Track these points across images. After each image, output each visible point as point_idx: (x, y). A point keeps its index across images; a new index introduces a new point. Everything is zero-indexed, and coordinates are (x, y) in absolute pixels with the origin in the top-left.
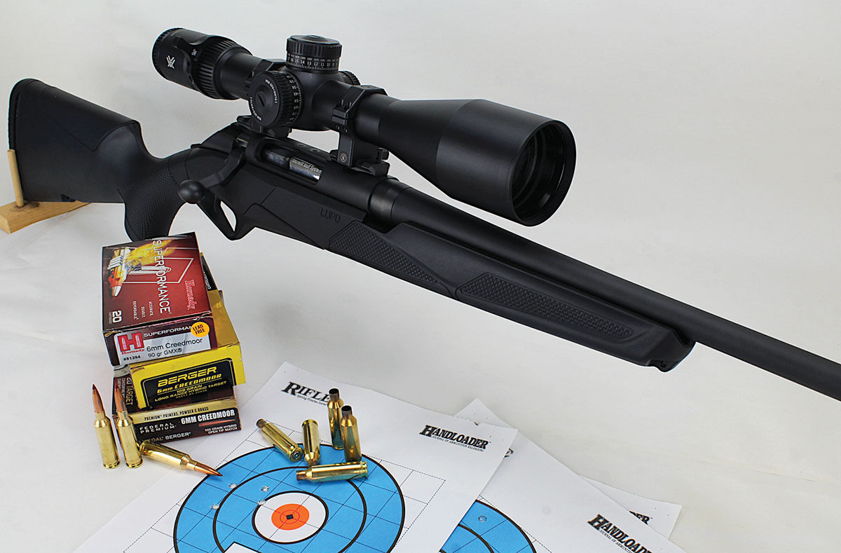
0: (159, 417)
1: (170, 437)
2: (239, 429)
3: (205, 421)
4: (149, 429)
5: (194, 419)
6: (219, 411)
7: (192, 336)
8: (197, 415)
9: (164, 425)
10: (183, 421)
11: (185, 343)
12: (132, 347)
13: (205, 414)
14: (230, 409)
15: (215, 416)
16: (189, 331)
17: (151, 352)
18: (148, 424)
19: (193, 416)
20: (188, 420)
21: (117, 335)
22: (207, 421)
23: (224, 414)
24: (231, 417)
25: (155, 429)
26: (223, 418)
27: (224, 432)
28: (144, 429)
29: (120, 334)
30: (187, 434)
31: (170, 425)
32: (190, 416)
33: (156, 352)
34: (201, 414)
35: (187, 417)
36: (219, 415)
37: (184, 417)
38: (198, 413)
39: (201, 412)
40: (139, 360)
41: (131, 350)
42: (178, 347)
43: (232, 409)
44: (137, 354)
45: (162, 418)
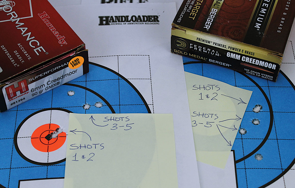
0: (209, 42)
1: (213, 61)
2: (274, 80)
3: (247, 63)
4: (198, 48)
5: (238, 57)
6: (263, 60)
7: (70, 69)
8: (242, 55)
9: (211, 51)
10: (228, 55)
11: (63, 76)
12: (18, 93)
13: (250, 57)
14: (273, 63)
15: (257, 62)
16: (67, 66)
17: (34, 93)
18: (198, 44)
19: (239, 54)
20: (233, 56)
21: (5, 87)
22: (249, 63)
23: (266, 65)
24: (271, 70)
25: (202, 50)
26: (264, 67)
27: (260, 77)
28: (193, 46)
29: (7, 86)
30: (228, 65)
31: (216, 53)
32: (236, 53)
33: (38, 91)
34: (246, 56)
35: (234, 53)
36: (262, 63)
37: (231, 52)
38: (244, 53)
39: (246, 54)
40: (24, 101)
41: (18, 95)
42: (57, 81)
43: (275, 64)
44: (22, 97)
45: (211, 44)
